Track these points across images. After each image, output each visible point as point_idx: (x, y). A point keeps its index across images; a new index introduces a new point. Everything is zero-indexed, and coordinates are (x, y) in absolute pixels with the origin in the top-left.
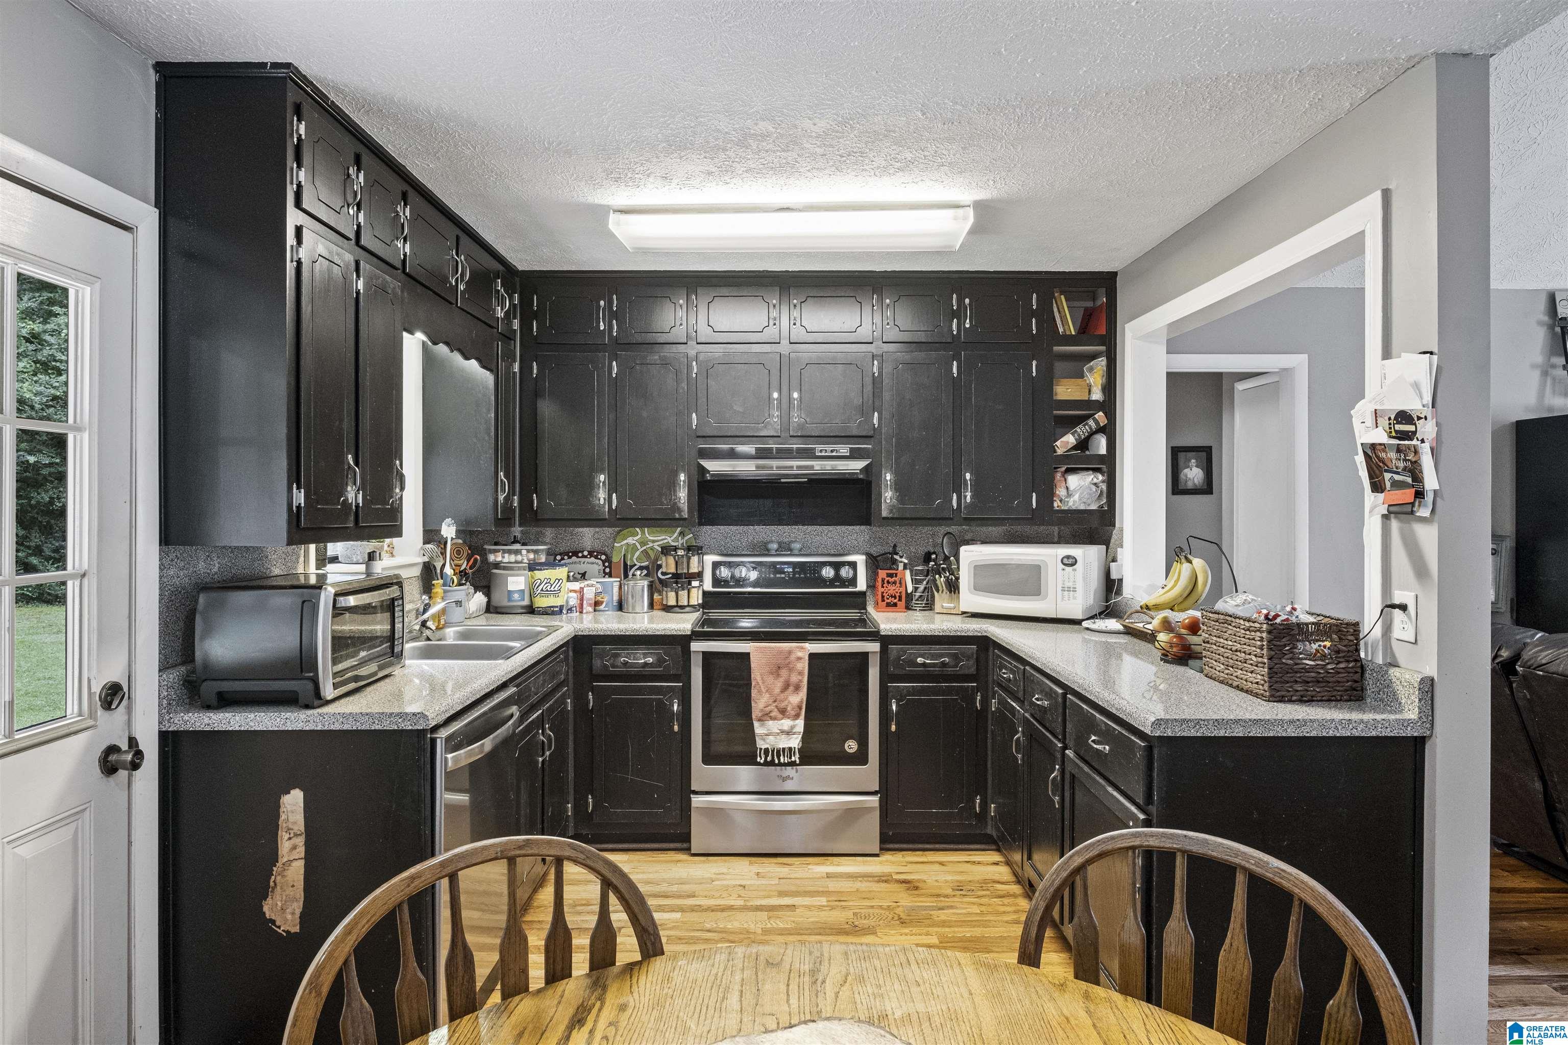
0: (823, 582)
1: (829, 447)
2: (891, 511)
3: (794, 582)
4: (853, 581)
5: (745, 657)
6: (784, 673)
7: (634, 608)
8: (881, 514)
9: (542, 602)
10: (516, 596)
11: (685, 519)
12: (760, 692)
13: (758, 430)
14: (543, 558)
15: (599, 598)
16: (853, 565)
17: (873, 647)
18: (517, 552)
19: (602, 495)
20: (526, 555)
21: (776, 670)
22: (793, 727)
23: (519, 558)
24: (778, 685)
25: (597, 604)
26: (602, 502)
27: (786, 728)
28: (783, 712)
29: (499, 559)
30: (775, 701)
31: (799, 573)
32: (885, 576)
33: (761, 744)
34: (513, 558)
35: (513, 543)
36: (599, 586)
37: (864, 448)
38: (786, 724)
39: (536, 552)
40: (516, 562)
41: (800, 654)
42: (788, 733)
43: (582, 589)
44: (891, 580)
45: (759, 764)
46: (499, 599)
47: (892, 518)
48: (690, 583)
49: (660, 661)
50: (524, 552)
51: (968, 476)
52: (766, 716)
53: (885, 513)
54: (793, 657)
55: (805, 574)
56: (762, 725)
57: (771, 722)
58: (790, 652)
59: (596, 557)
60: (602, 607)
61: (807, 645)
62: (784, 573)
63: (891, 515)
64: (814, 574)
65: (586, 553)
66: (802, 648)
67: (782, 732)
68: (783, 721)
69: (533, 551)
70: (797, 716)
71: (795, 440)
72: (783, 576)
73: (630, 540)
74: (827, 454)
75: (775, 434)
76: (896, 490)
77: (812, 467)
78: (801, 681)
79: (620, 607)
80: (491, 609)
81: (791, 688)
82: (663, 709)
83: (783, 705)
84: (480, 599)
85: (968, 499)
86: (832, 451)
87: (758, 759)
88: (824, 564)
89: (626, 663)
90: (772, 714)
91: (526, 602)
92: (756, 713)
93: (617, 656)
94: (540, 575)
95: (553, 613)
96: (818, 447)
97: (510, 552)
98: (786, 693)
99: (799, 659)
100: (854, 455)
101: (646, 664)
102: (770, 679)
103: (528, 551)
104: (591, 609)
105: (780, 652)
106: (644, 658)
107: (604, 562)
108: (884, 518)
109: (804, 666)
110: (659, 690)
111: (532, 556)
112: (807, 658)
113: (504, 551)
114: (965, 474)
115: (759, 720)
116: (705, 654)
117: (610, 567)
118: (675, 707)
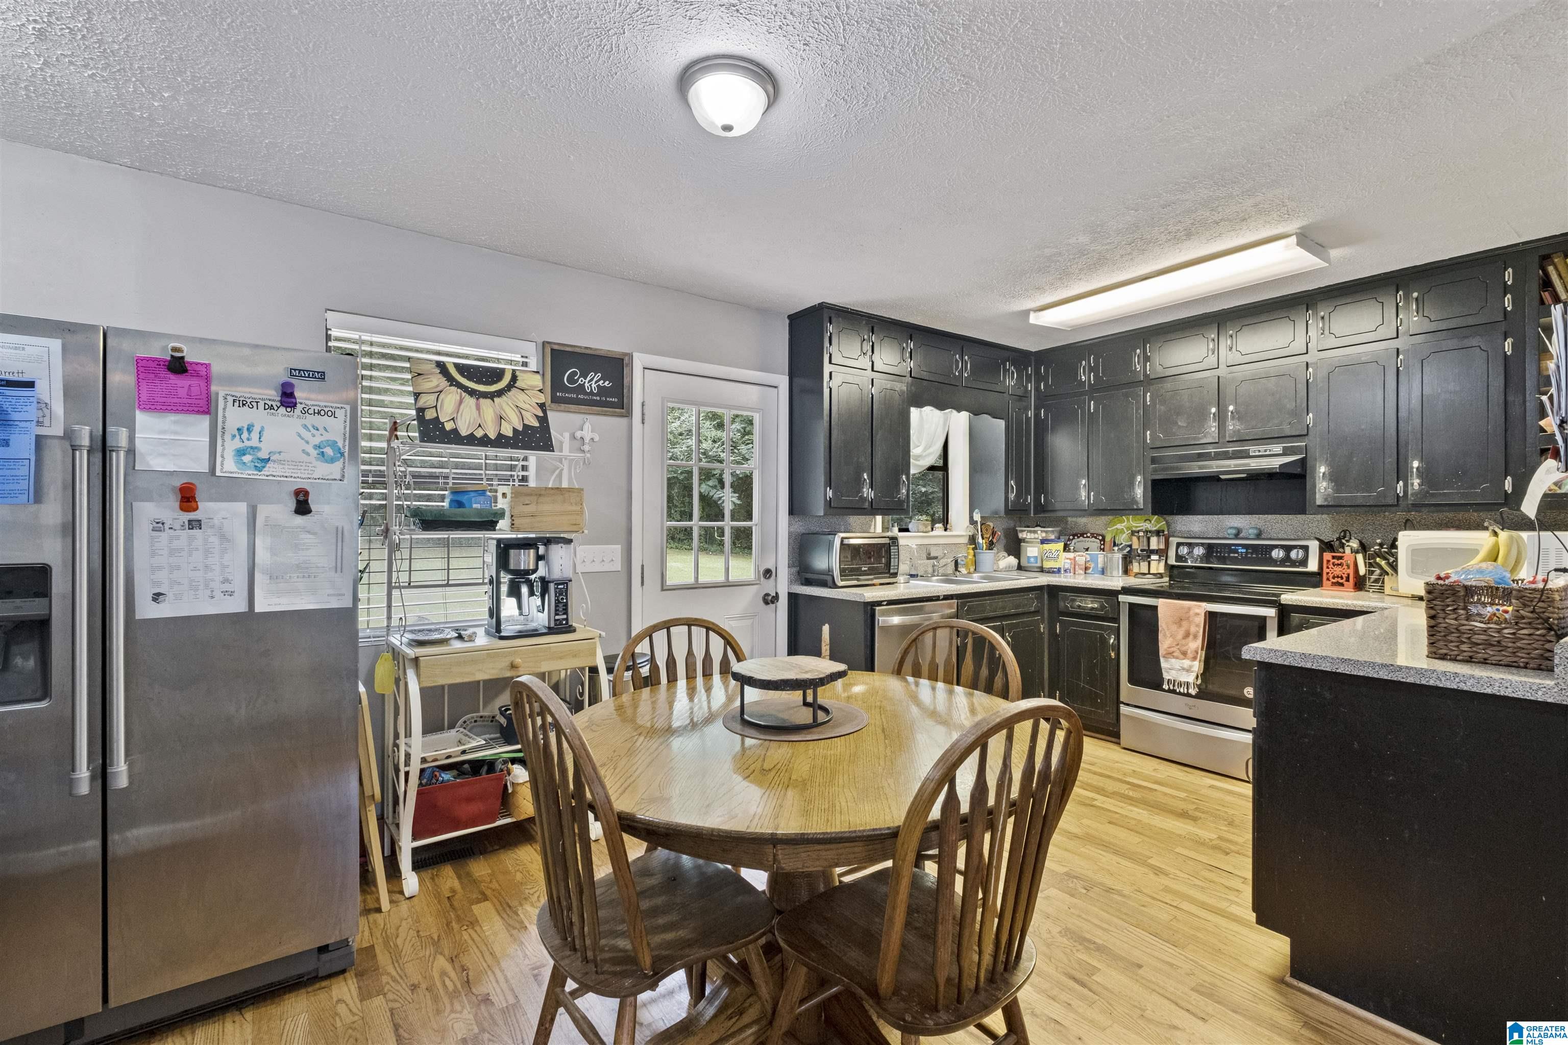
0: (1274, 562)
1: (1262, 448)
2: (1326, 500)
3: (1245, 560)
4: (1304, 562)
5: (1155, 608)
6: (1185, 624)
7: (1111, 573)
8: (1315, 502)
9: (1047, 565)
10: (1032, 560)
11: (1142, 509)
12: (1165, 635)
13: (1199, 439)
14: (1053, 537)
15: (1088, 565)
16: (1306, 548)
17: (1270, 612)
18: (1035, 532)
19: (1083, 494)
20: (1040, 533)
21: (1179, 621)
22: (1191, 667)
23: (1036, 536)
24: (1181, 633)
25: (1086, 569)
26: (1083, 499)
27: (1185, 666)
28: (1184, 654)
29: (1024, 536)
30: (1178, 645)
31: (1252, 554)
32: (1330, 558)
33: (1166, 676)
34: (1033, 536)
35: (1036, 526)
36: (1088, 556)
37: (1298, 446)
38: (1186, 663)
39: (1046, 532)
40: (1035, 538)
41: (1197, 611)
42: (1188, 670)
43: (1075, 557)
44: (1336, 561)
45: (1164, 690)
46: (1024, 563)
47: (1327, 506)
48: (1149, 557)
49: (1102, 607)
50: (1039, 532)
51: (1416, 464)
52: (1170, 654)
53: (1319, 501)
54: (1192, 612)
55: (1257, 554)
56: (1166, 661)
57: (1173, 660)
58: (1189, 609)
59: (1096, 538)
60: (1089, 571)
61: (1204, 604)
62: (1237, 553)
63: (1326, 503)
64: (1266, 555)
65: (1089, 535)
66: (1200, 606)
67: (1183, 669)
68: (1184, 661)
69: (1044, 531)
70: (1194, 658)
71: (1231, 445)
72: (1236, 555)
73: (1119, 526)
74: (1260, 454)
75: (1213, 441)
76: (1331, 480)
77: (1248, 465)
78: (1198, 632)
79: (1103, 572)
80: (1020, 568)
81: (1191, 637)
82: (1104, 641)
83: (1184, 649)
84: (1012, 560)
85: (1416, 487)
86: (1266, 451)
87: (1164, 687)
88: (1276, 546)
89: (1079, 606)
90: (1174, 654)
91: (1039, 564)
92: (1162, 652)
93: (1074, 600)
94: (1046, 546)
95: (1053, 572)
96: (1252, 448)
97: (1030, 532)
98: (1187, 640)
99: (1197, 614)
100: (1286, 452)
101: (1092, 609)
102: (1174, 628)
103: (1042, 531)
104: (1082, 572)
105: (1182, 608)
106: (1090, 604)
107: (1101, 541)
108: (1319, 506)
109: (1201, 620)
110: (1101, 627)
111: (1044, 535)
112: (1203, 614)
113: (1029, 531)
114: (1412, 463)
115: (1164, 657)
116: (1132, 606)
117: (1104, 544)
118: (1112, 641)
